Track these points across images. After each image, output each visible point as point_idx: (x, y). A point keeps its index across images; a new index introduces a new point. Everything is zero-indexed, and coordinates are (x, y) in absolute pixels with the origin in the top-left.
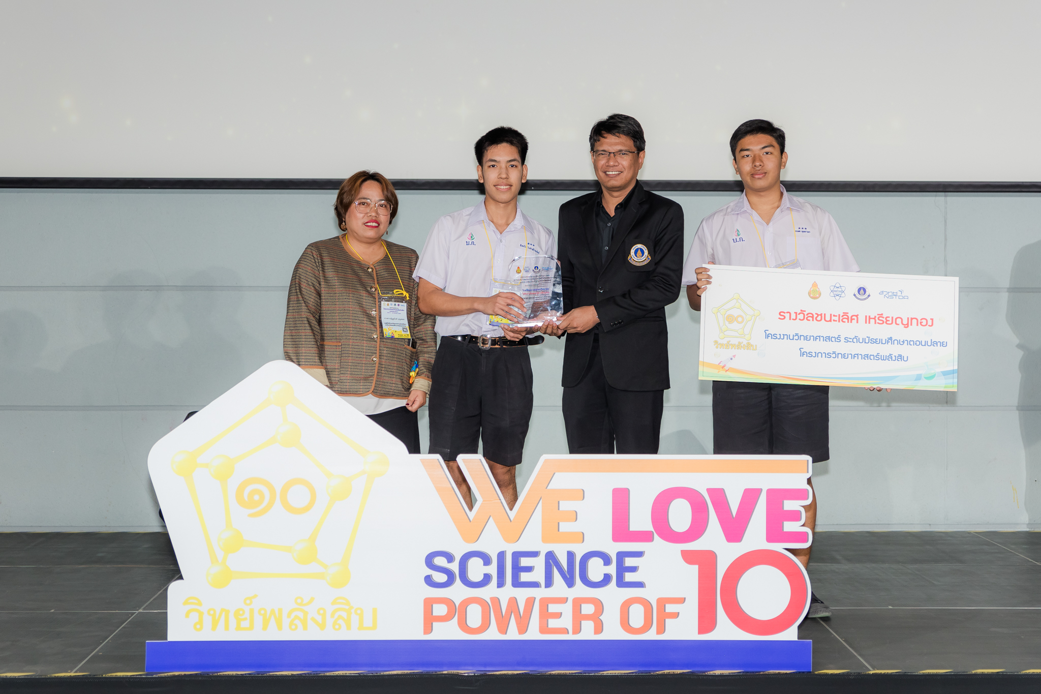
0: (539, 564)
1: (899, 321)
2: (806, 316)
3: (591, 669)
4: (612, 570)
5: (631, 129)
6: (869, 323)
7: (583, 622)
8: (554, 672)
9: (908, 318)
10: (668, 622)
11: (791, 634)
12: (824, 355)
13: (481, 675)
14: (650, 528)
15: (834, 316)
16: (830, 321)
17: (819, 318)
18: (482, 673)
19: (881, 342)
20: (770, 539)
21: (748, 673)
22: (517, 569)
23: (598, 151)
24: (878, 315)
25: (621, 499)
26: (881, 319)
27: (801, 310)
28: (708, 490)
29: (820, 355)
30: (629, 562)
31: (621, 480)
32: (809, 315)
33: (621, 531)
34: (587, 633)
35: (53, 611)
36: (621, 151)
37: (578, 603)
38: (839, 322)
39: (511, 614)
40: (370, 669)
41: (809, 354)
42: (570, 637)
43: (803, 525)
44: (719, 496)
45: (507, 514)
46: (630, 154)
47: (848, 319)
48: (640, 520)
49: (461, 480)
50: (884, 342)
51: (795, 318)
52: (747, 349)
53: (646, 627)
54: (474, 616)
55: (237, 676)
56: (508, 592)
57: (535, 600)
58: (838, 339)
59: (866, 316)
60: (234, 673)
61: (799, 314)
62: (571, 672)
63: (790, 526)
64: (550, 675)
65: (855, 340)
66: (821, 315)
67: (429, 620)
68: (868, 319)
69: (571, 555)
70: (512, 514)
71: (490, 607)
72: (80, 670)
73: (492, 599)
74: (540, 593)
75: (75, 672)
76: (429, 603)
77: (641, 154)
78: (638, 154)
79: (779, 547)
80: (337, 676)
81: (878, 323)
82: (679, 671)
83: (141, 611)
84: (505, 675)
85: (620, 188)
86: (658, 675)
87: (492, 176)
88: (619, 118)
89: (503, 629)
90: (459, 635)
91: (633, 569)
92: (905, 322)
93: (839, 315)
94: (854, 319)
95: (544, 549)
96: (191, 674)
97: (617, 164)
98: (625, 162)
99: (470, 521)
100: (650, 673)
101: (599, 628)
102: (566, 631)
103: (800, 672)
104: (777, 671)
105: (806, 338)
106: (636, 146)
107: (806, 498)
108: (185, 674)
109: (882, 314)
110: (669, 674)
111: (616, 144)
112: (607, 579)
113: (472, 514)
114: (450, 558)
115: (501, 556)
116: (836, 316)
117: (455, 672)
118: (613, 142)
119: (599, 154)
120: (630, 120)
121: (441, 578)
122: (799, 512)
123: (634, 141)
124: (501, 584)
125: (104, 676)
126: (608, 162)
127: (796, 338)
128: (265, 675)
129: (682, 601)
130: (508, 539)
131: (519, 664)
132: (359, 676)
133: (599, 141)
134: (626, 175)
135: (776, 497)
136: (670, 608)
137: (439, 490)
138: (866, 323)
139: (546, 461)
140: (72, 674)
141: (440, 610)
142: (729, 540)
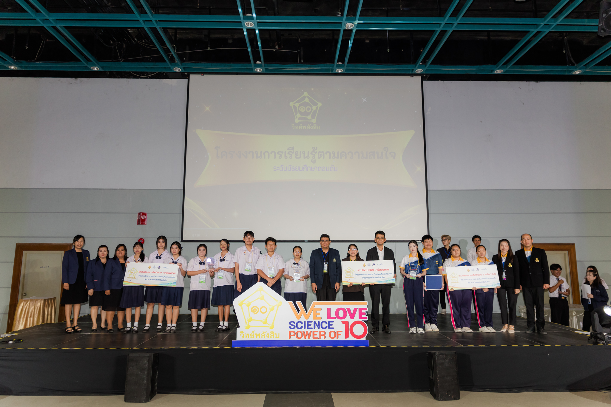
0: (312, 324)
3: (322, 346)
4: (327, 325)
7: (322, 336)
10: (339, 336)
11: (364, 338)
13: (301, 348)
20: (360, 318)
21: (356, 347)
22: (308, 325)
25: (329, 310)
28: (347, 308)
30: (331, 323)
31: (329, 307)
33: (329, 317)
34: (322, 338)
35: (212, 333)
37: (320, 332)
39: (307, 335)
40: (278, 346)
42: (319, 339)
44: (349, 309)
48: (333, 314)
49: (296, 306)
53: (335, 337)
54: (299, 335)
56: (306, 330)
57: (312, 332)
60: (250, 347)
62: (319, 347)
63: (363, 316)
67: (290, 336)
69: (319, 322)
70: (307, 313)
71: (302, 333)
72: (218, 347)
73: (303, 331)
74: (313, 330)
76: (290, 332)
79: (361, 320)
84: (305, 347)
89: (305, 338)
91: (332, 325)
95: (313, 321)
96: (241, 348)
100: (335, 347)
103: (366, 347)
104: (362, 346)
107: (367, 310)
108: (239, 348)
110: (339, 347)
112: (326, 327)
113: (299, 314)
114: (294, 323)
115: (305, 322)
117: (295, 347)
121: (292, 327)
122: (365, 313)
124: (305, 328)
125: (223, 348)
128: (256, 348)
129: (342, 331)
131: (309, 345)
132: (276, 348)
135: (361, 310)
136: (339, 333)
139: (314, 302)
141: (292, 334)
142: (351, 319)
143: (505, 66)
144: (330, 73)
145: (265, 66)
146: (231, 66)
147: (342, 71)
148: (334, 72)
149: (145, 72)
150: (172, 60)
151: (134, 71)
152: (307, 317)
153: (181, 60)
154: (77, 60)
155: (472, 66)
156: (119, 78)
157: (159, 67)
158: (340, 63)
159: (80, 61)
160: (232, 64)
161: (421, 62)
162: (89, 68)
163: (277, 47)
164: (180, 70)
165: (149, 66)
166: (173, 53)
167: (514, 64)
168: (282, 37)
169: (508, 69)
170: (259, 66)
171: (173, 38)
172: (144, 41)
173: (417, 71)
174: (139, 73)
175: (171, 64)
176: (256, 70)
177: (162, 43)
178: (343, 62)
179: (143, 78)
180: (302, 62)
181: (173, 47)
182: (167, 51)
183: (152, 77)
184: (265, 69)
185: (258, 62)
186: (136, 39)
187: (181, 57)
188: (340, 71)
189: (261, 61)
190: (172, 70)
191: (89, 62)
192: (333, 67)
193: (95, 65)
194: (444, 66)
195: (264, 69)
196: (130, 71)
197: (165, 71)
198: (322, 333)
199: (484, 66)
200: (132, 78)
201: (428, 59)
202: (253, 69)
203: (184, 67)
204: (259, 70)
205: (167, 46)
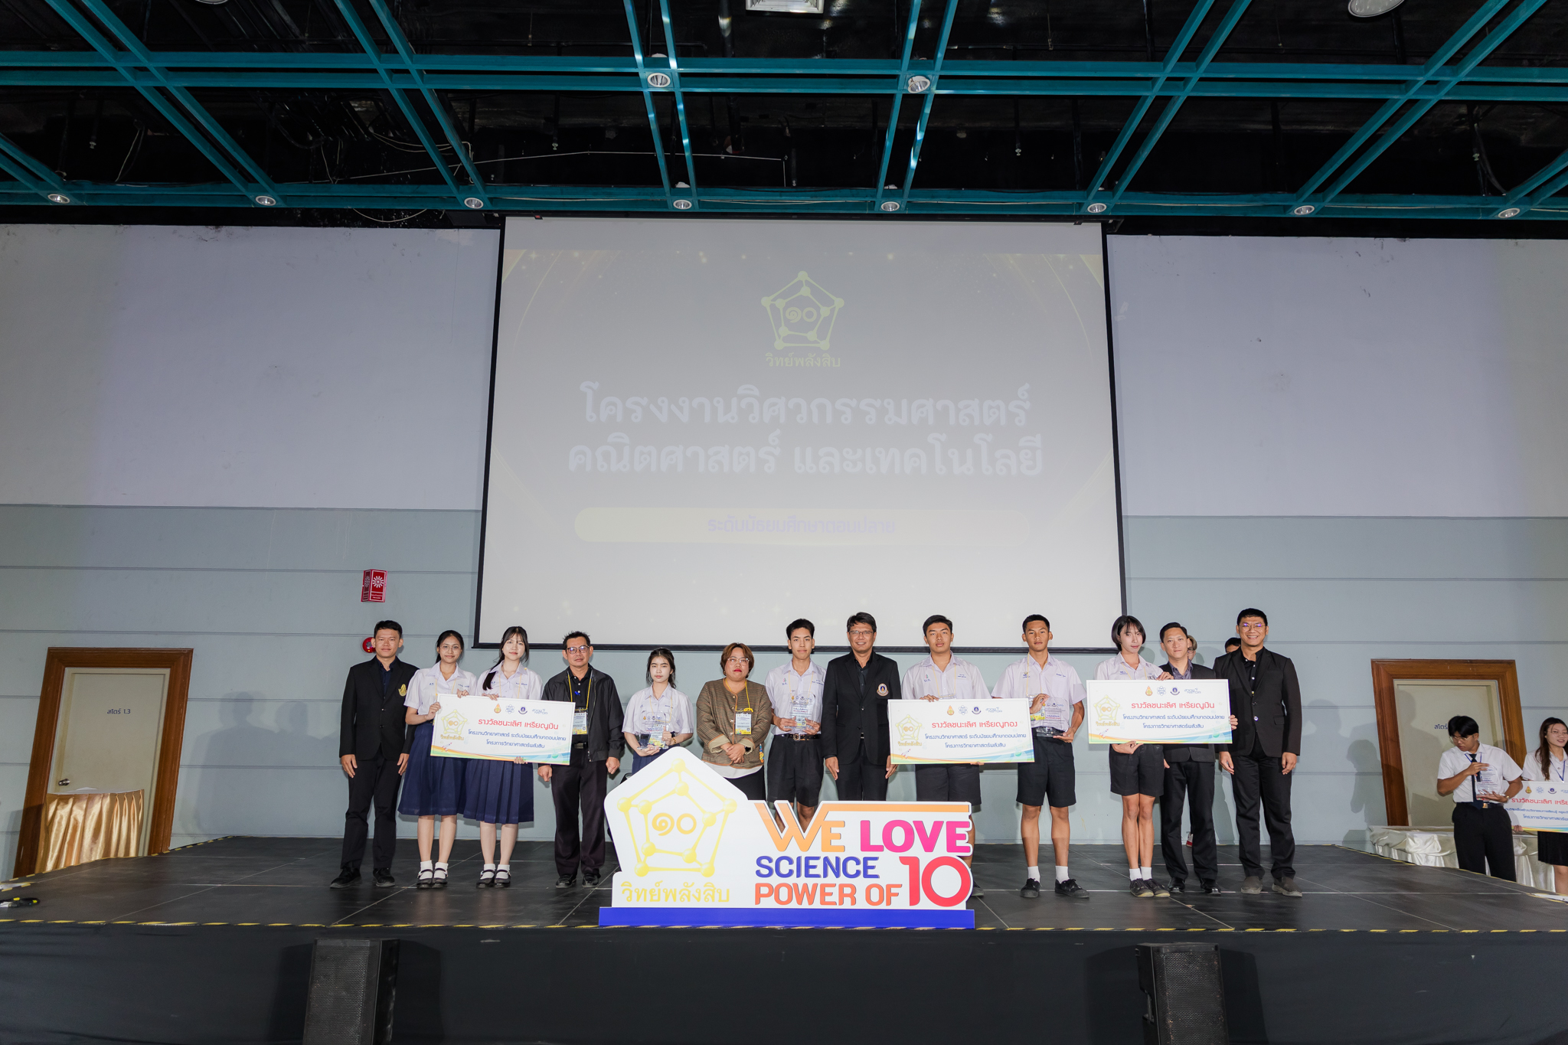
0: (820, 863)
2: (946, 725)
4: (861, 867)
5: (869, 620)
6: (982, 726)
7: (845, 898)
8: (828, 927)
10: (893, 898)
11: (962, 906)
13: (786, 929)
14: (881, 843)
16: (961, 726)
17: (954, 725)
20: (949, 850)
21: (937, 929)
22: (808, 867)
23: (851, 631)
24: (986, 721)
25: (865, 826)
26: (988, 724)
27: (944, 722)
28: (914, 822)
29: (957, 746)
30: (870, 863)
31: (865, 816)
32: (948, 724)
33: (866, 845)
34: (847, 905)
36: (864, 631)
37: (842, 887)
39: (804, 893)
40: (725, 925)
41: (951, 746)
43: (968, 842)
44: (919, 825)
46: (870, 633)
47: (970, 725)
48: (876, 839)
49: (777, 815)
51: (941, 726)
53: (880, 901)
54: (784, 894)
56: (802, 880)
57: (818, 884)
58: (966, 736)
59: (980, 723)
60: (649, 927)
63: (960, 843)
67: (759, 896)
69: (838, 859)
70: (805, 835)
71: (792, 888)
73: (793, 884)
74: (820, 881)
76: (758, 886)
77: (875, 632)
78: (873, 633)
79: (954, 855)
80: (706, 929)
81: (987, 726)
82: (899, 927)
84: (799, 929)
85: (865, 652)
86: (888, 929)
87: (796, 646)
88: (862, 614)
89: (800, 902)
90: (774, 905)
91: (873, 867)
93: (965, 723)
95: (823, 855)
96: (624, 927)
97: (862, 638)
98: (867, 637)
99: (782, 838)
100: (882, 928)
101: (854, 902)
102: (835, 903)
103: (968, 928)
104: (954, 928)
106: (872, 629)
107: (968, 827)
108: (621, 927)
109: (989, 721)
110: (893, 930)
111: (863, 628)
112: (858, 873)
113: (782, 835)
114: (770, 860)
115: (799, 859)
116: (963, 723)
117: (772, 927)
118: (860, 627)
119: (853, 633)
120: (868, 615)
121: (765, 871)
122: (964, 835)
123: (871, 626)
124: (798, 875)
125: (575, 927)
126: (858, 637)
127: (947, 737)
128: (666, 928)
129: (900, 886)
130: (802, 849)
131: (810, 923)
132: (719, 929)
133: (852, 626)
134: (868, 645)
135: (952, 826)
136: (893, 890)
137: (764, 820)
138: (980, 726)
140: (558, 926)
141: (764, 890)
142: (926, 851)
143: (1320, 195)
144: (867, 212)
145: (699, 194)
146: (610, 195)
147: (896, 206)
148: (876, 211)
149: (391, 211)
150: (462, 178)
151: (363, 207)
152: (805, 846)
153: (485, 179)
154: (220, 179)
155: (1235, 197)
156: (325, 226)
157: (427, 196)
158: (892, 187)
159: (226, 180)
160: (613, 189)
161: (1101, 187)
162: (249, 201)
163: (730, 149)
164: (480, 204)
165: (402, 193)
166: (466, 161)
167: (1343, 192)
168: (742, 123)
169: (1327, 204)
170: (683, 194)
171: (466, 125)
172: (392, 135)
173: (1091, 209)
174: (377, 213)
175: (458, 189)
176: (676, 204)
177: (438, 136)
178: (900, 184)
179: (385, 226)
180: (794, 185)
181: (466, 146)
182: (450, 157)
183: (411, 224)
184: (699, 201)
185: (681, 185)
186: (371, 130)
187: (484, 174)
188: (891, 206)
189: (688, 182)
190: (458, 204)
191: (249, 184)
192: (874, 196)
193: (264, 192)
194: (1162, 196)
195: (697, 202)
196: (354, 207)
197: (444, 207)
198: (847, 890)
199: (1266, 196)
200: (359, 226)
201: (1118, 180)
202: (669, 203)
203: (492, 196)
204: (682, 204)
205: (451, 145)
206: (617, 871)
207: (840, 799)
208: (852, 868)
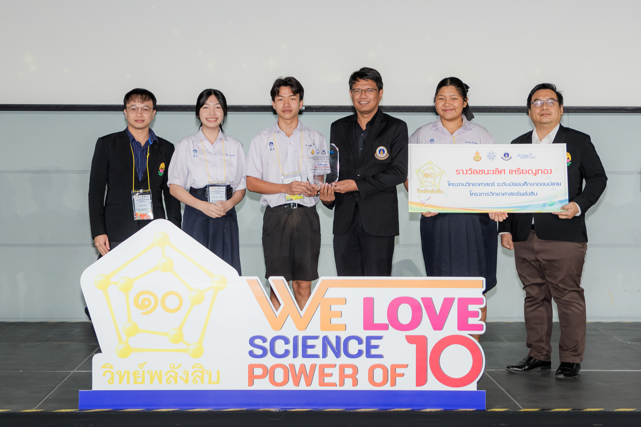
0: (319, 343)
1: (530, 172)
2: (473, 172)
3: (350, 408)
4: (363, 347)
5: (374, 76)
6: (512, 174)
7: (345, 379)
8: (327, 410)
9: (536, 170)
11: (472, 387)
12: (485, 194)
13: (283, 411)
14: (386, 321)
15: (490, 171)
16: (488, 174)
17: (481, 172)
18: (284, 410)
19: (520, 185)
20: (460, 328)
21: (447, 410)
22: (305, 347)
23: (354, 89)
24: (517, 169)
25: (369, 304)
26: (519, 171)
27: (470, 169)
28: (422, 299)
29: (482, 194)
30: (374, 342)
31: (369, 293)
32: (475, 171)
33: (369, 323)
34: (348, 386)
35: (21, 371)
36: (369, 89)
37: (342, 368)
38: (493, 174)
39: (302, 374)
40: (215, 407)
41: (476, 194)
42: (338, 388)
43: (480, 320)
44: (428, 302)
45: (299, 313)
46: (375, 91)
47: (499, 172)
48: (381, 317)
50: (522, 185)
51: (466, 173)
52: (438, 193)
53: (384, 382)
54: (279, 375)
55: (134, 412)
56: (300, 361)
57: (316, 366)
58: (493, 184)
59: (510, 170)
60: (133, 410)
61: (468, 171)
62: (338, 409)
63: (472, 321)
64: (326, 411)
65: (504, 185)
66: (482, 170)
67: (252, 378)
68: (511, 172)
69: (338, 338)
70: (302, 313)
71: (288, 370)
72: (39, 408)
73: (290, 365)
74: (319, 361)
75: (36, 409)
76: (251, 368)
77: (381, 91)
78: (379, 91)
79: (465, 334)
80: (195, 412)
81: (517, 174)
82: (404, 410)
83: (75, 371)
84: (298, 411)
85: (369, 112)
86: (391, 412)
88: (367, 70)
89: (297, 383)
90: (271, 387)
91: (376, 347)
92: (534, 172)
93: (493, 170)
94: (503, 172)
95: (322, 334)
96: (106, 411)
97: (366, 97)
98: (371, 96)
99: (277, 317)
100: (386, 410)
102: (335, 385)
103: (478, 410)
104: (464, 410)
105: (473, 185)
106: (378, 86)
107: (482, 303)
108: (103, 411)
109: (520, 168)
110: (398, 411)
111: (366, 85)
112: (360, 353)
113: (277, 313)
114: (264, 340)
115: (296, 339)
116: (492, 171)
117: (267, 409)
118: (364, 84)
119: (356, 91)
120: (374, 71)
121: (259, 352)
123: (377, 83)
124: (295, 356)
125: (53, 411)
126: (361, 96)
127: (468, 185)
128: (152, 411)
129: (406, 366)
130: (300, 328)
131: (307, 405)
132: (209, 411)
133: (355, 83)
134: (372, 104)
135: (464, 303)
136: (399, 371)
137: (257, 298)
138: (510, 174)
139: (323, 280)
140: (34, 410)
141: (258, 371)
142: (435, 329)
198: (349, 371)
206: (96, 353)
207: (339, 275)
208: (354, 347)
